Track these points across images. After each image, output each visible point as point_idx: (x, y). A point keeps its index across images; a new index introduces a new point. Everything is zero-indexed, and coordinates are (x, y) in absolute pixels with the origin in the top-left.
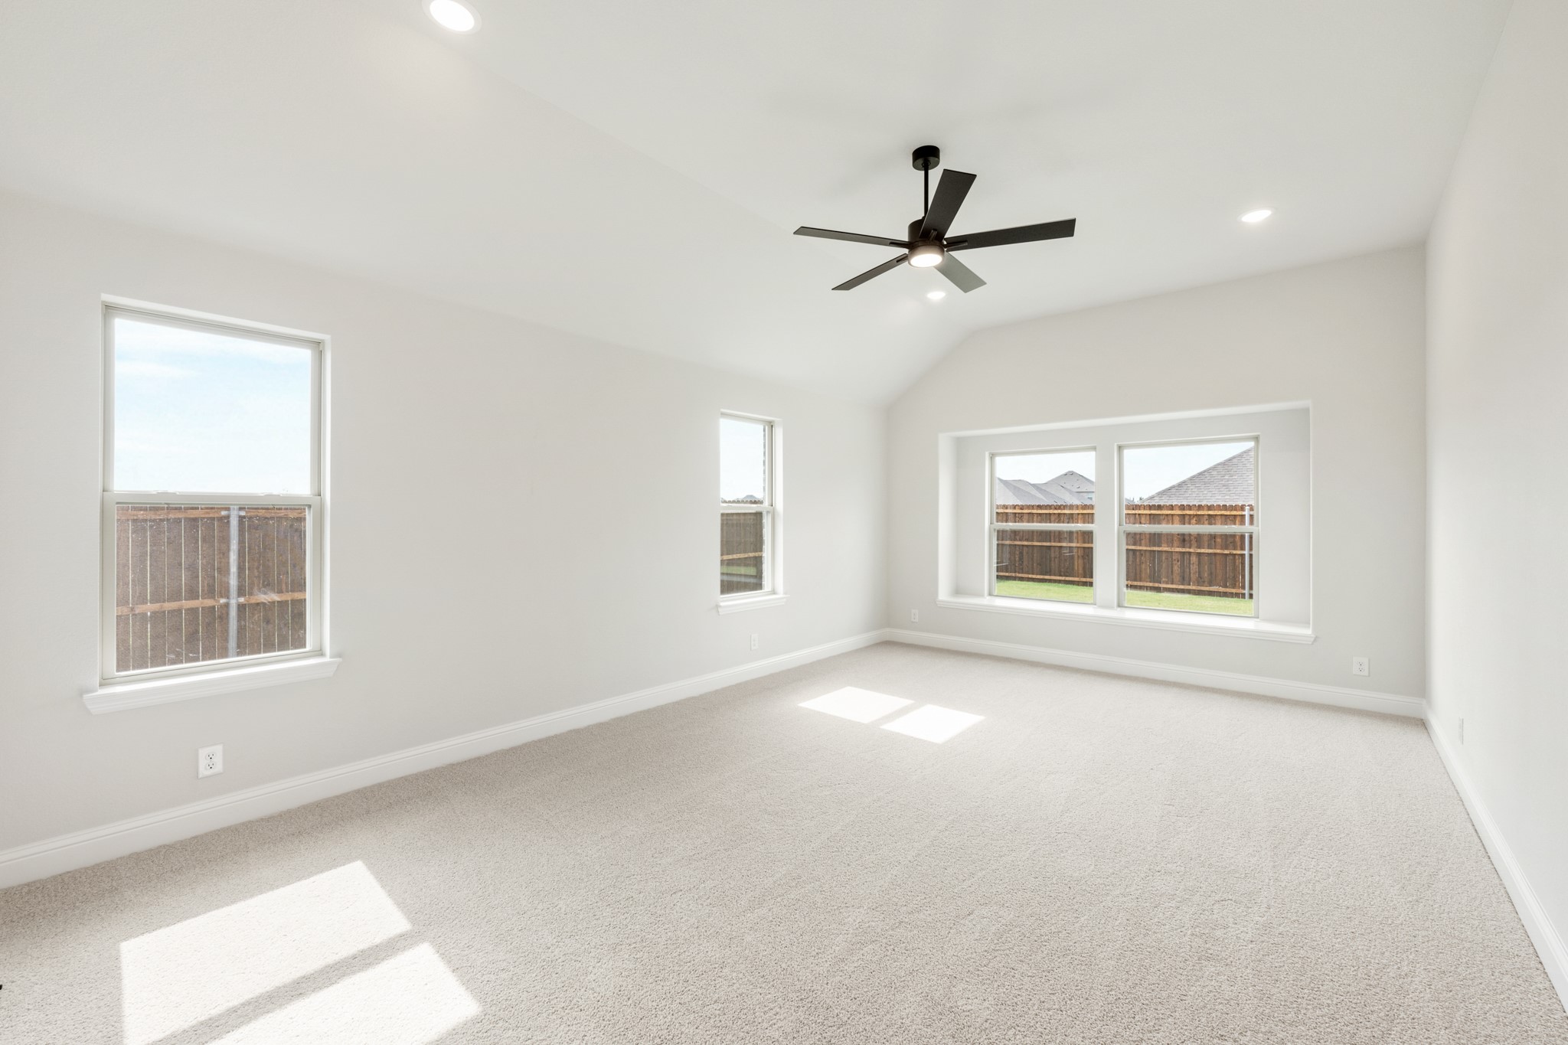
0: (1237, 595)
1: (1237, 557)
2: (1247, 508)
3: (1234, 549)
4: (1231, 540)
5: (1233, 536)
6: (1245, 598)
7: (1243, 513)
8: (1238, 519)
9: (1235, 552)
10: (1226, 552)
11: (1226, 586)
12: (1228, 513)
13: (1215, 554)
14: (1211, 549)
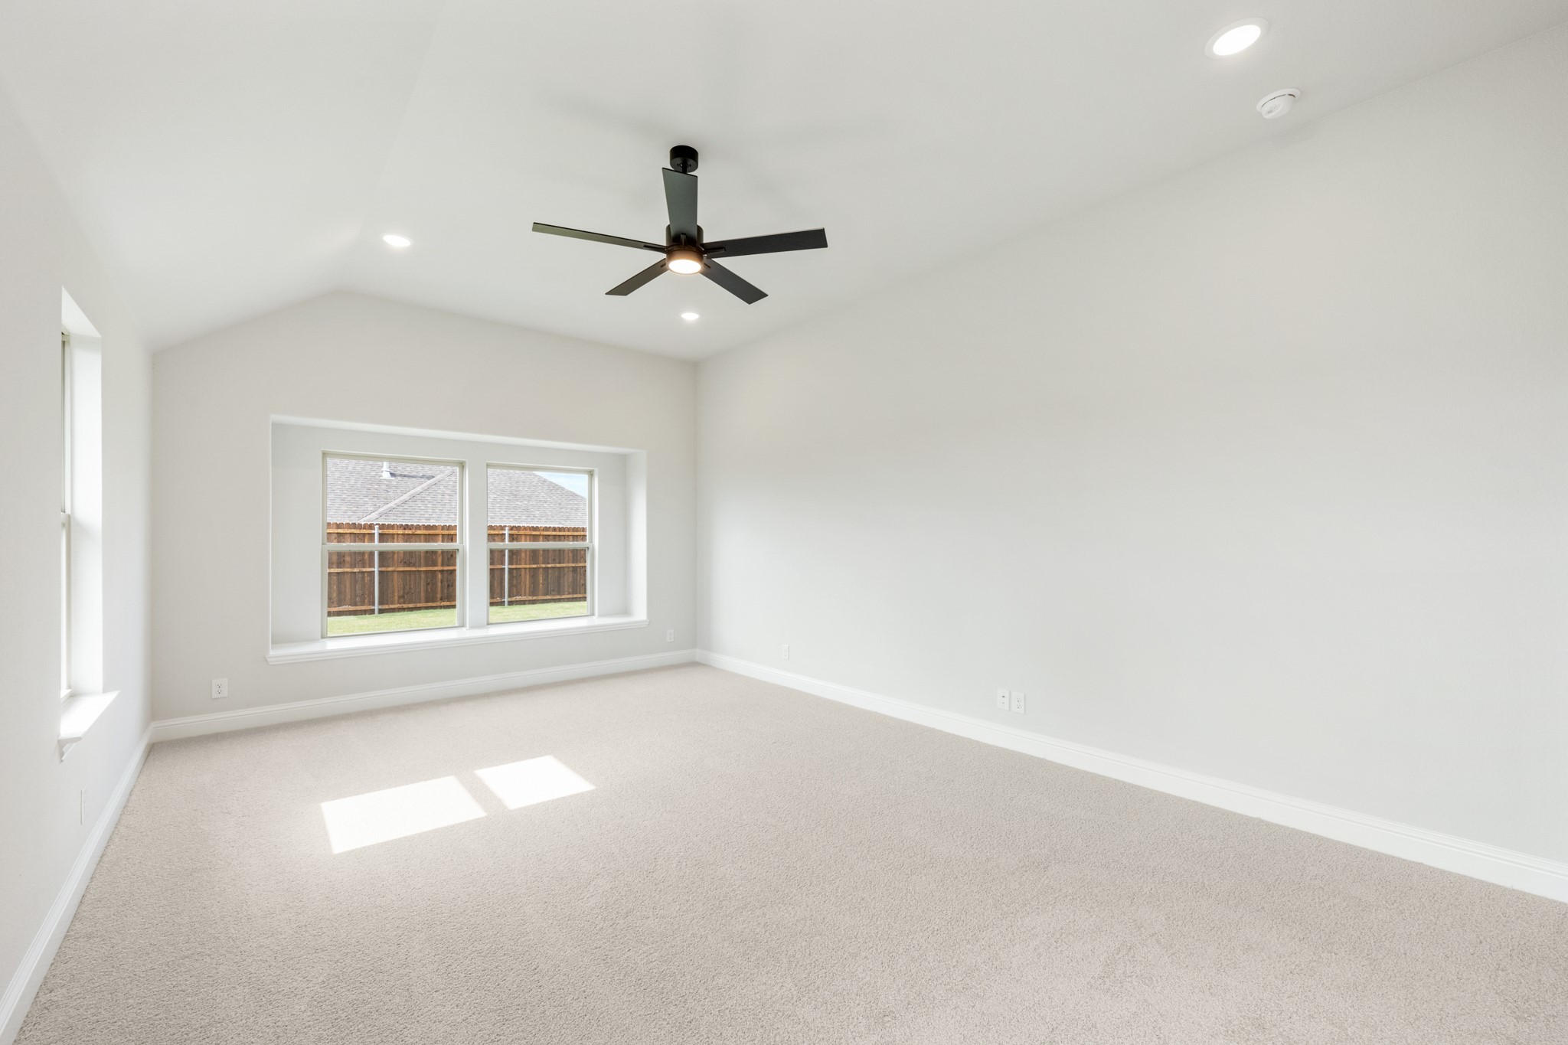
0: (364, 612)
1: (366, 575)
2: (377, 526)
3: (364, 567)
4: (360, 558)
5: (362, 554)
6: (374, 613)
7: (373, 532)
8: (367, 537)
9: (364, 570)
10: (356, 570)
11: (356, 605)
12: (357, 531)
13: (343, 573)
14: (341, 568)
